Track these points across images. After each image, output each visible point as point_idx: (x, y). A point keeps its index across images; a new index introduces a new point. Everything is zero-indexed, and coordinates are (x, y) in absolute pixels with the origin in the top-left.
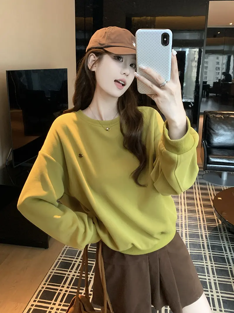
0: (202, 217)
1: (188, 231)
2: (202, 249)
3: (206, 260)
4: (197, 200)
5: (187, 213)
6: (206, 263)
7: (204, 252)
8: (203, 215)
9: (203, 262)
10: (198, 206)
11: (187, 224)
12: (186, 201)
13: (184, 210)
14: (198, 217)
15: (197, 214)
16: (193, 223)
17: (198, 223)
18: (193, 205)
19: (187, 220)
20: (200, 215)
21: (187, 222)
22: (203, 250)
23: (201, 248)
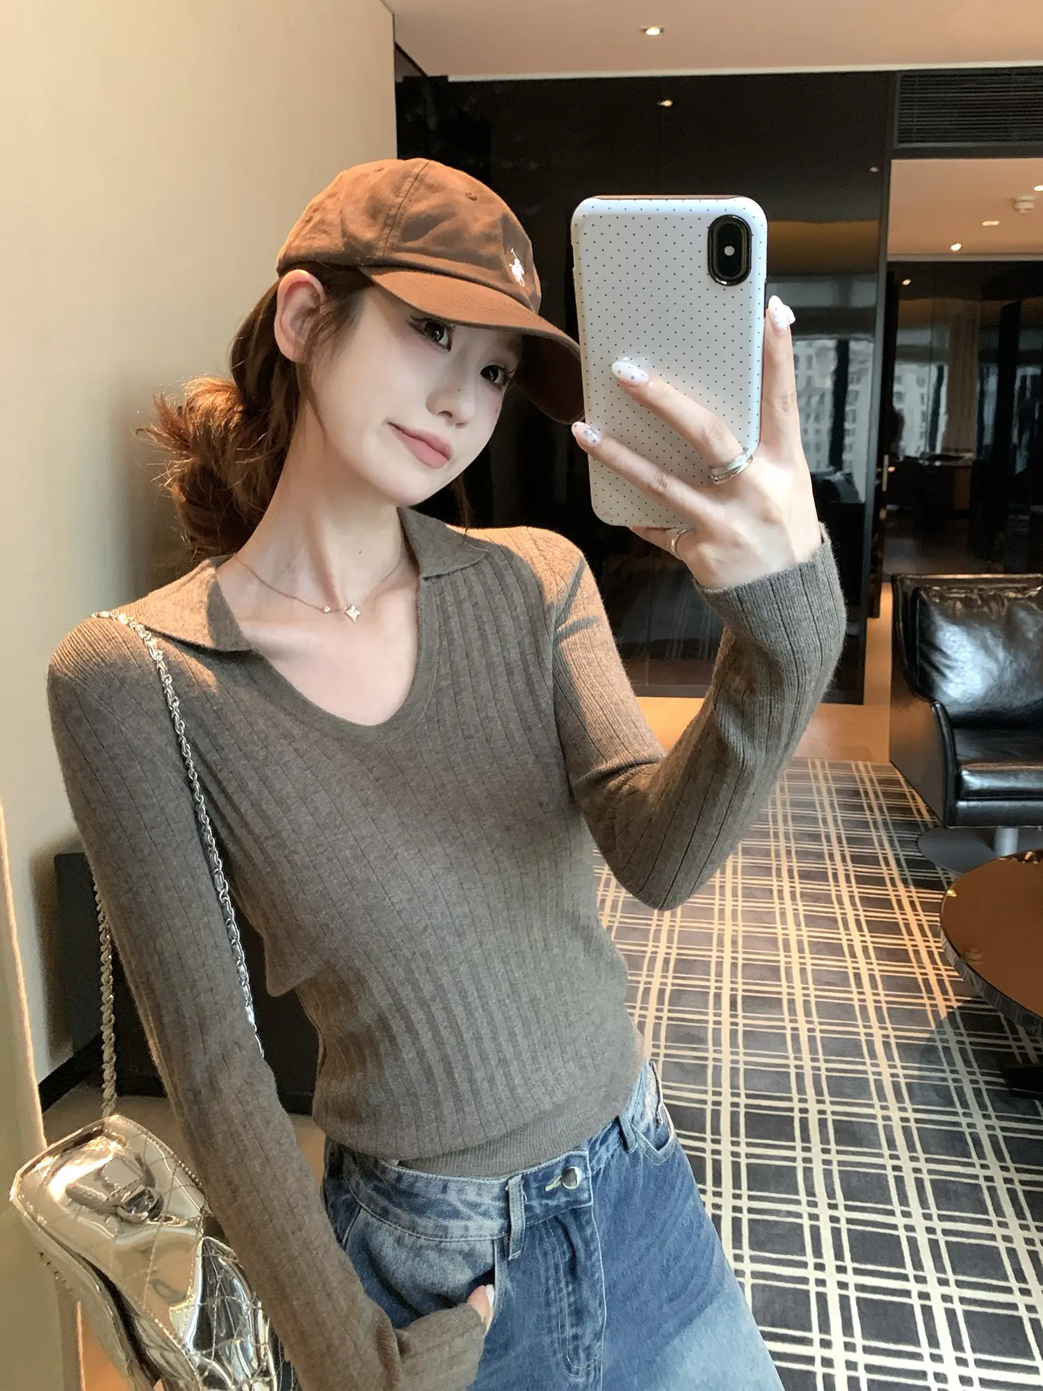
0: (937, 975)
1: (892, 1033)
2: (960, 1111)
3: (981, 1155)
4: (901, 907)
5: (874, 960)
6: (983, 1166)
7: (969, 1120)
8: (939, 969)
9: (972, 1165)
10: (910, 933)
11: (884, 1006)
12: (861, 913)
13: (861, 949)
14: (920, 978)
15: (915, 964)
16: (905, 999)
17: (926, 1001)
18: (893, 928)
19: (881, 991)
20: (924, 968)
21: (882, 998)
22: (964, 1114)
23: (952, 1104)
